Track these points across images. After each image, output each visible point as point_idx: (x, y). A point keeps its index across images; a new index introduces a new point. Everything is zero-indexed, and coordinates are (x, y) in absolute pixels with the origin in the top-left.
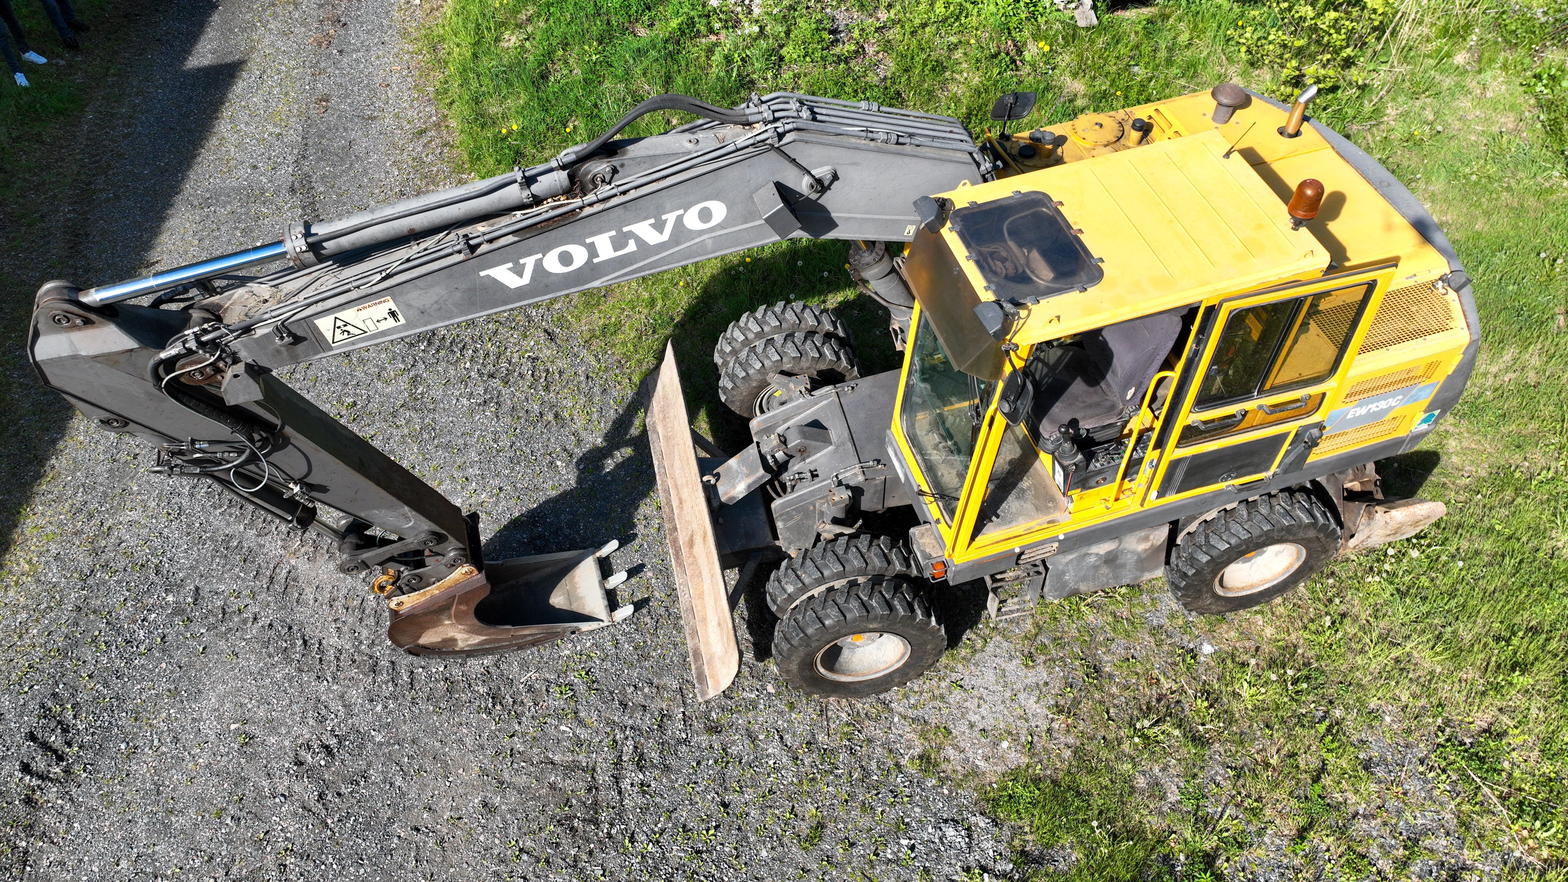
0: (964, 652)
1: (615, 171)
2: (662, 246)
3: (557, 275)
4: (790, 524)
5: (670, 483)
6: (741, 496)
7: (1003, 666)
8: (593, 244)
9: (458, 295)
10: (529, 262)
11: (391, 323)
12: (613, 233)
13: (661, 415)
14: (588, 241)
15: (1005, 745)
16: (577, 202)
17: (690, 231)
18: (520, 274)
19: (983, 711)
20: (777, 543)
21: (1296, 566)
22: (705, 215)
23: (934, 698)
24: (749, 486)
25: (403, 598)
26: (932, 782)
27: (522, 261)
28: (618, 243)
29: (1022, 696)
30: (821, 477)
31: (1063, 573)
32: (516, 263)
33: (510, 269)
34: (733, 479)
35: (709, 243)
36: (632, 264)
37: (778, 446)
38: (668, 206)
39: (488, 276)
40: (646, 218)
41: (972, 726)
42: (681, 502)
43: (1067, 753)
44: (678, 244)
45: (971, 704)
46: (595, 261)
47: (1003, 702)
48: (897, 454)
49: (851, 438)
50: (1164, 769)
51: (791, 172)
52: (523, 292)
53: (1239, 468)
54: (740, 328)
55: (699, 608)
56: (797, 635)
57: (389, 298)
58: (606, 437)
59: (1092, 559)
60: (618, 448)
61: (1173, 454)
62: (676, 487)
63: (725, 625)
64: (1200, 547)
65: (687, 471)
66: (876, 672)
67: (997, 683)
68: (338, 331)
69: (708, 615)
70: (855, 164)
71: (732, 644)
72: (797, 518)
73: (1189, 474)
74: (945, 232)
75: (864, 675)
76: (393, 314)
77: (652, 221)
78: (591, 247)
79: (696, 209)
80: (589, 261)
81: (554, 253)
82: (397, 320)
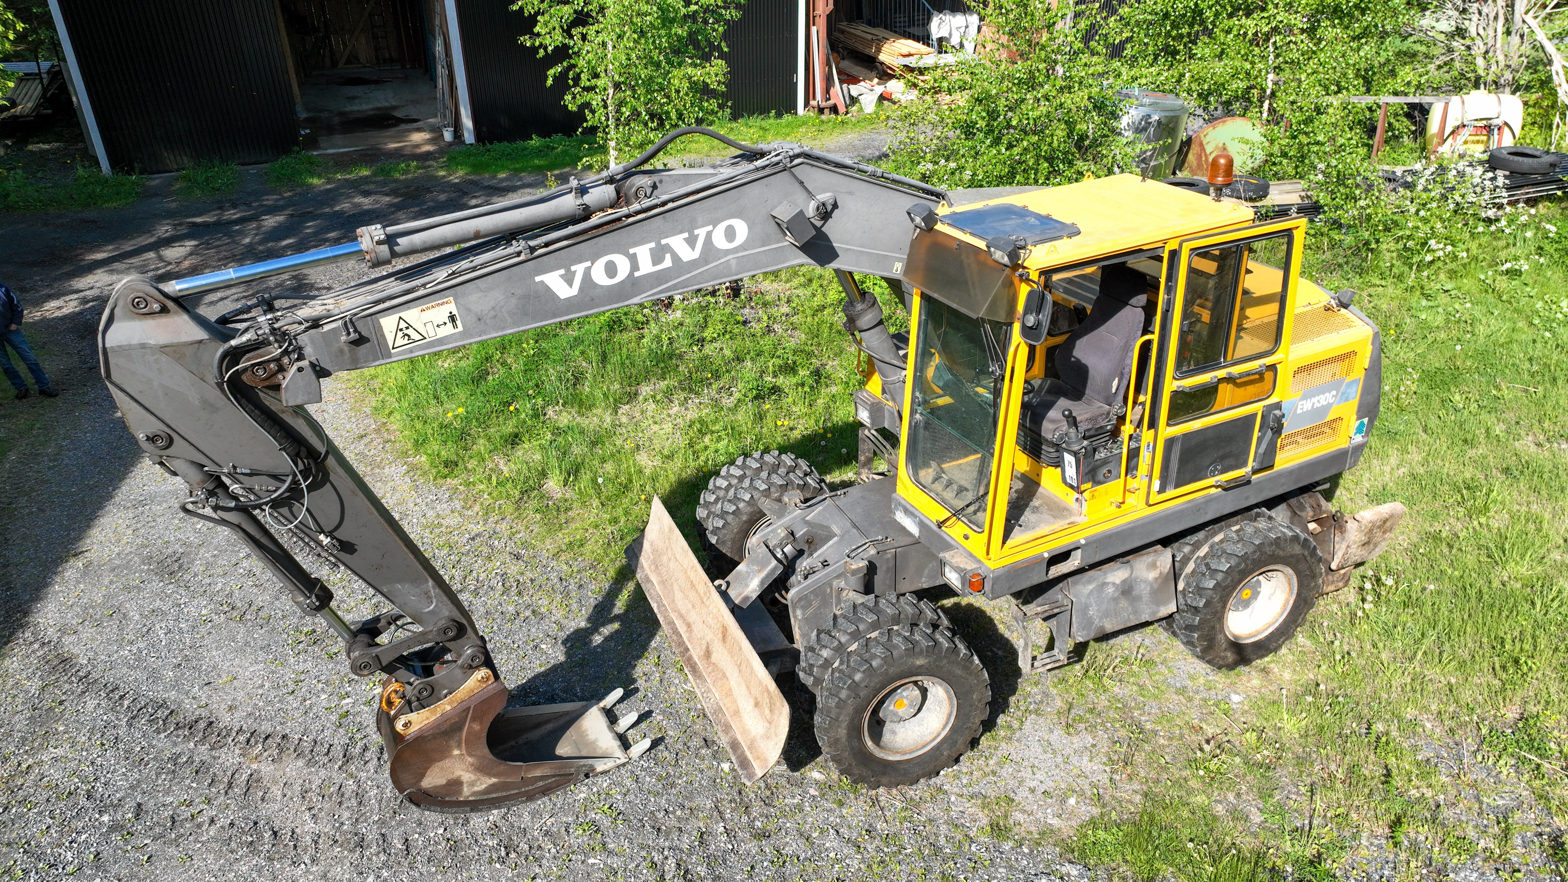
0: (1002, 733)
1: (654, 187)
2: (693, 264)
3: (603, 287)
4: (809, 612)
5: (673, 616)
6: (754, 596)
7: (1046, 737)
8: (635, 254)
9: (514, 301)
10: (579, 269)
11: (449, 330)
12: (653, 245)
13: (653, 567)
14: (632, 251)
15: (1072, 801)
16: (625, 210)
17: (718, 250)
18: (570, 282)
19: (1040, 775)
20: (795, 646)
21: (1291, 602)
22: (730, 234)
23: (986, 775)
24: (762, 582)
25: (412, 716)
26: (1007, 846)
27: (573, 268)
28: (657, 258)
29: (1074, 759)
30: (831, 564)
31: (1086, 607)
32: (568, 270)
33: (562, 276)
34: (744, 580)
35: (733, 263)
36: (667, 282)
37: (786, 537)
38: (700, 220)
39: (542, 282)
40: (681, 232)
41: (1032, 791)
42: (689, 626)
43: (1138, 798)
44: (707, 263)
45: (1026, 774)
46: (637, 274)
47: (1057, 766)
48: (907, 512)
49: (855, 526)
50: (1238, 795)
51: (800, 196)
52: (571, 304)
53: (1223, 458)
54: (723, 477)
55: (729, 705)
56: (845, 684)
57: (451, 299)
58: (589, 620)
59: (1110, 590)
60: (603, 625)
61: (1166, 431)
62: (681, 616)
63: (766, 695)
64: (1204, 575)
65: (692, 595)
66: (924, 746)
67: (1045, 752)
68: (400, 334)
69: (740, 706)
70: (851, 193)
71: (778, 704)
72: (815, 604)
73: (1183, 462)
74: (939, 227)
75: (911, 752)
76: (452, 318)
77: (686, 235)
78: (633, 259)
79: (722, 226)
80: (631, 274)
81: (601, 263)
82: (455, 326)
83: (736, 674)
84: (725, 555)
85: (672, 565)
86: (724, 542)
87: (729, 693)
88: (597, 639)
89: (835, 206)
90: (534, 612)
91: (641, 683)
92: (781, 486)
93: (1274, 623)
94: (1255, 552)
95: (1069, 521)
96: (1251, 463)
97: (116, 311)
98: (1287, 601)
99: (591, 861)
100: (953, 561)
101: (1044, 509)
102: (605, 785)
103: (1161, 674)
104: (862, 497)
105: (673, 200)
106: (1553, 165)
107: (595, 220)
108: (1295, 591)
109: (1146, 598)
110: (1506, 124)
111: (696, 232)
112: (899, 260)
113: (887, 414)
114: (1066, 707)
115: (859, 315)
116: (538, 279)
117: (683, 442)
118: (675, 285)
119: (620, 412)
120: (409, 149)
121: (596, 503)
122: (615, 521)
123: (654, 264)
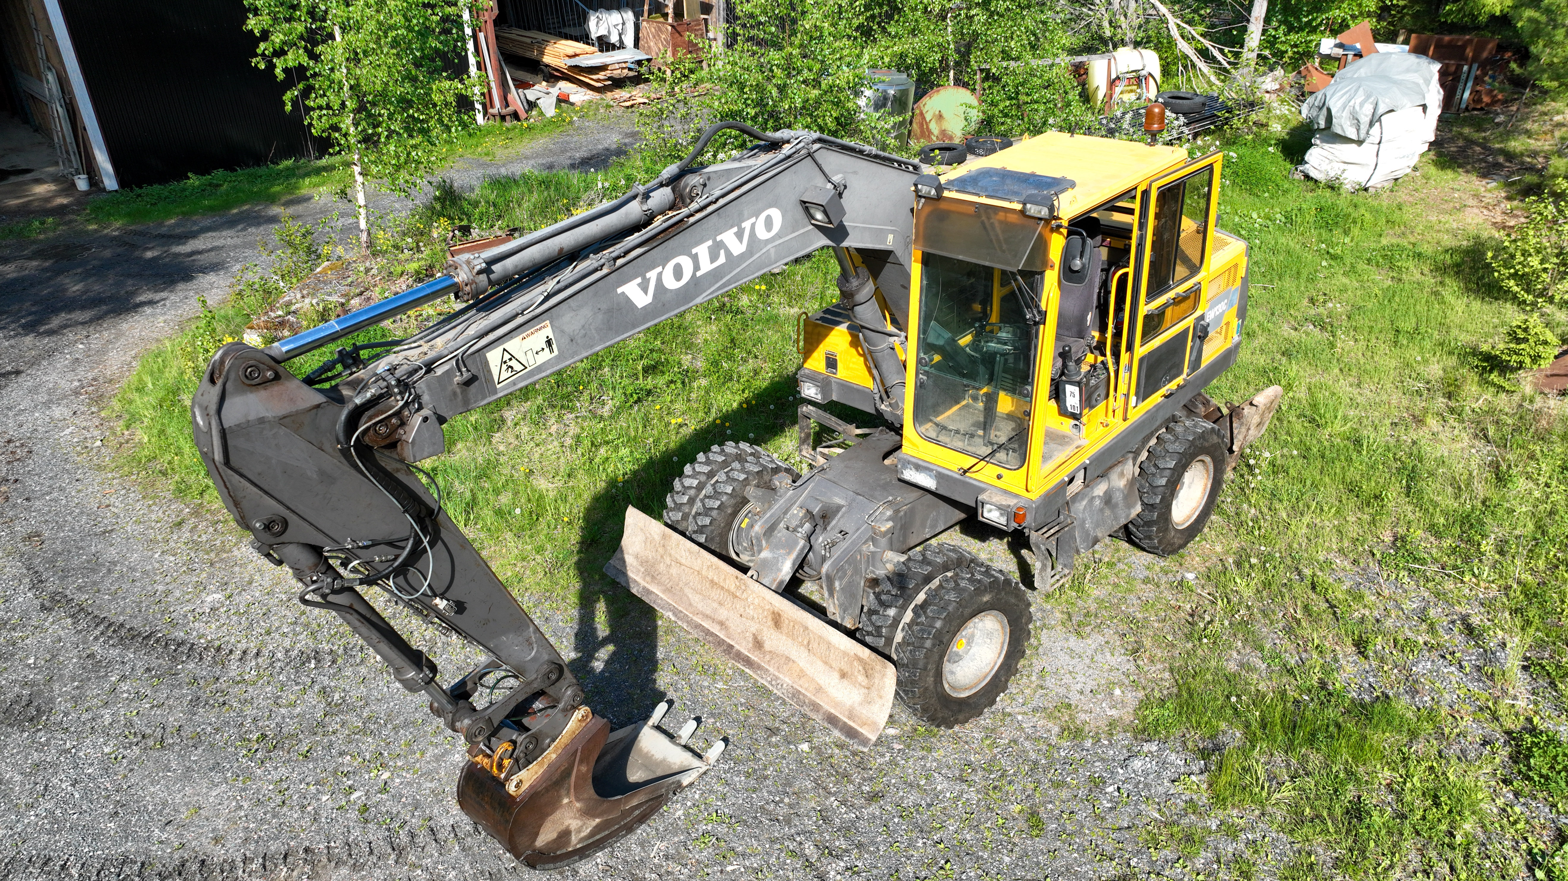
1: (704, 183)
3: (671, 291)
4: (845, 581)
6: (787, 578)
7: (1066, 645)
8: (696, 254)
9: (600, 316)
10: (653, 275)
11: (546, 356)
12: (710, 243)
13: (648, 579)
15: (1117, 692)
16: (685, 211)
17: (760, 240)
18: (646, 290)
19: (1080, 678)
21: (1209, 486)
22: (769, 224)
23: (1035, 691)
25: (523, 774)
26: (1088, 743)
27: (648, 275)
28: (714, 254)
29: (1098, 658)
30: (850, 532)
31: (1084, 521)
32: (644, 278)
33: (639, 285)
34: (774, 565)
37: (805, 516)
38: (746, 213)
39: (623, 293)
40: (732, 227)
41: (1081, 692)
43: (1167, 675)
44: (752, 255)
45: (1067, 679)
46: (698, 274)
47: (1089, 667)
48: (918, 468)
49: (858, 494)
50: (1239, 652)
51: (820, 180)
52: (649, 312)
53: (1170, 369)
54: (689, 476)
55: (806, 685)
56: (929, 634)
57: (548, 322)
59: (1097, 502)
60: (596, 650)
61: (1141, 351)
62: (707, 617)
63: (855, 663)
64: (1154, 475)
66: (985, 677)
67: (1073, 658)
68: (504, 367)
69: (821, 682)
70: (855, 173)
71: (878, 667)
72: (849, 573)
73: (1148, 377)
74: (946, 194)
75: (976, 685)
76: (549, 343)
77: (735, 229)
79: (763, 217)
80: (694, 274)
81: (670, 266)
82: (552, 351)
83: (804, 654)
85: (674, 571)
87: (802, 674)
88: (598, 665)
89: (845, 186)
91: (673, 693)
92: (759, 472)
93: (1199, 507)
94: (1189, 448)
95: (1073, 447)
96: (1186, 370)
97: (227, 386)
98: (1206, 485)
99: (729, 868)
100: (994, 500)
102: (697, 796)
103: (1123, 570)
105: (723, 196)
106: (1204, 104)
107: (658, 223)
108: (1212, 476)
109: (1121, 504)
110: (1150, 74)
111: (743, 225)
112: (892, 232)
113: (834, 387)
114: (1065, 617)
115: (858, 290)
117: (576, 458)
118: (729, 280)
119: (494, 441)
120: (36, 204)
121: (509, 536)
122: (540, 550)
123: (712, 262)
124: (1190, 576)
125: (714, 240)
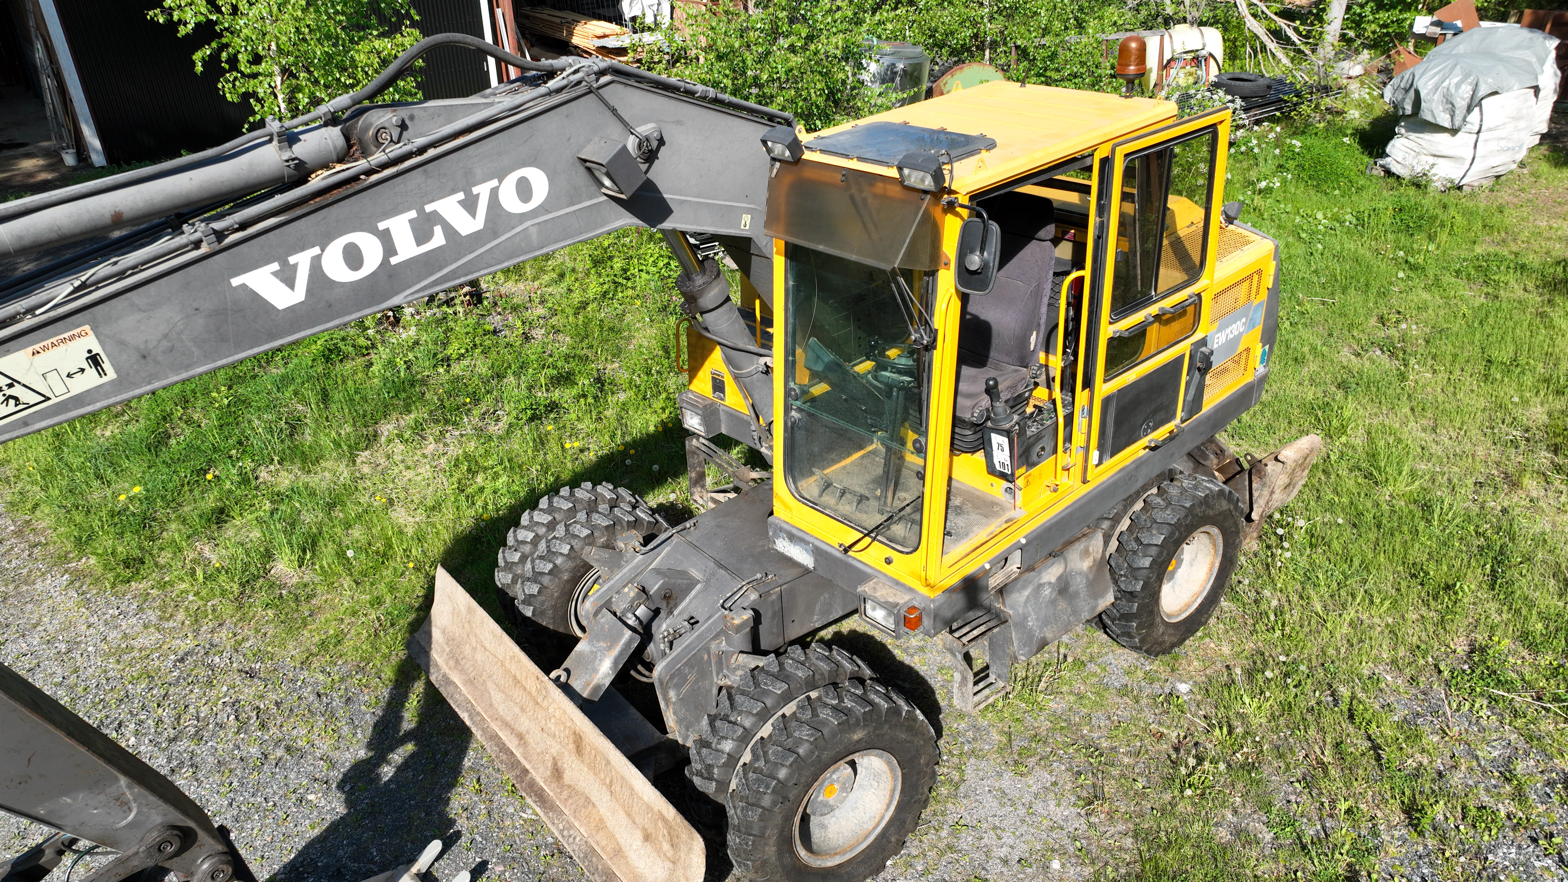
0: (943, 791)
1: (403, 126)
2: (477, 238)
3: (343, 285)
4: (684, 690)
5: (495, 727)
6: (607, 682)
7: (997, 785)
8: (387, 231)
9: (200, 321)
10: (302, 260)
11: (90, 379)
12: (413, 214)
13: (452, 663)
14: (382, 226)
15: (1056, 865)
16: (362, 164)
17: (509, 214)
18: (290, 282)
19: (1008, 839)
20: (670, 736)
21: (1217, 565)
22: (524, 190)
23: (942, 853)
24: (616, 662)
27: (292, 260)
28: (422, 234)
29: (1039, 807)
30: (701, 621)
31: (1025, 618)
32: (284, 263)
33: (275, 274)
34: (591, 662)
35: (534, 231)
36: (441, 268)
37: (637, 597)
38: (479, 172)
39: (244, 286)
40: (453, 191)
41: (1005, 862)
42: (521, 737)
43: (1129, 842)
44: (496, 235)
45: (989, 839)
46: (394, 261)
47: (1023, 821)
48: (792, 538)
49: (721, 566)
50: (1235, 812)
51: (614, 130)
52: (296, 316)
53: (1154, 412)
54: (525, 527)
55: (604, 843)
56: (767, 787)
57: (87, 328)
58: (370, 746)
59: (1047, 592)
60: (392, 749)
61: (1104, 388)
62: (506, 725)
63: (660, 824)
64: (1135, 552)
65: (518, 694)
66: (866, 837)
67: (1002, 805)
69: (622, 842)
70: (678, 122)
71: (684, 836)
72: (691, 678)
73: (1118, 423)
74: (808, 156)
75: (852, 848)
76: (94, 360)
77: (461, 196)
78: (386, 238)
79: (512, 179)
80: (385, 262)
81: (336, 247)
82: (101, 372)
83: (607, 797)
84: (546, 629)
85: (479, 656)
86: (543, 613)
87: (601, 826)
88: (387, 772)
89: (661, 142)
90: (288, 749)
91: (462, 824)
92: (607, 527)
93: (1202, 592)
94: (1186, 516)
95: (1004, 518)
96: (1179, 414)
98: (1213, 564)
100: (878, 594)
101: (968, 507)
103: (1095, 674)
104: (718, 526)
105: (433, 144)
106: (1269, 87)
107: (317, 181)
108: (1221, 552)
109: (1083, 593)
110: (1211, 55)
111: (475, 190)
112: (748, 211)
113: (723, 416)
114: (1004, 739)
115: (702, 291)
116: (236, 282)
117: (449, 486)
118: (453, 272)
119: (359, 460)
120: (19, 178)
121: (347, 582)
122: (378, 601)
123: (419, 243)
124: (1183, 688)
125: (421, 211)
